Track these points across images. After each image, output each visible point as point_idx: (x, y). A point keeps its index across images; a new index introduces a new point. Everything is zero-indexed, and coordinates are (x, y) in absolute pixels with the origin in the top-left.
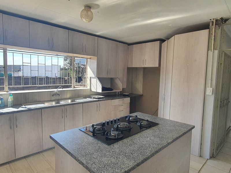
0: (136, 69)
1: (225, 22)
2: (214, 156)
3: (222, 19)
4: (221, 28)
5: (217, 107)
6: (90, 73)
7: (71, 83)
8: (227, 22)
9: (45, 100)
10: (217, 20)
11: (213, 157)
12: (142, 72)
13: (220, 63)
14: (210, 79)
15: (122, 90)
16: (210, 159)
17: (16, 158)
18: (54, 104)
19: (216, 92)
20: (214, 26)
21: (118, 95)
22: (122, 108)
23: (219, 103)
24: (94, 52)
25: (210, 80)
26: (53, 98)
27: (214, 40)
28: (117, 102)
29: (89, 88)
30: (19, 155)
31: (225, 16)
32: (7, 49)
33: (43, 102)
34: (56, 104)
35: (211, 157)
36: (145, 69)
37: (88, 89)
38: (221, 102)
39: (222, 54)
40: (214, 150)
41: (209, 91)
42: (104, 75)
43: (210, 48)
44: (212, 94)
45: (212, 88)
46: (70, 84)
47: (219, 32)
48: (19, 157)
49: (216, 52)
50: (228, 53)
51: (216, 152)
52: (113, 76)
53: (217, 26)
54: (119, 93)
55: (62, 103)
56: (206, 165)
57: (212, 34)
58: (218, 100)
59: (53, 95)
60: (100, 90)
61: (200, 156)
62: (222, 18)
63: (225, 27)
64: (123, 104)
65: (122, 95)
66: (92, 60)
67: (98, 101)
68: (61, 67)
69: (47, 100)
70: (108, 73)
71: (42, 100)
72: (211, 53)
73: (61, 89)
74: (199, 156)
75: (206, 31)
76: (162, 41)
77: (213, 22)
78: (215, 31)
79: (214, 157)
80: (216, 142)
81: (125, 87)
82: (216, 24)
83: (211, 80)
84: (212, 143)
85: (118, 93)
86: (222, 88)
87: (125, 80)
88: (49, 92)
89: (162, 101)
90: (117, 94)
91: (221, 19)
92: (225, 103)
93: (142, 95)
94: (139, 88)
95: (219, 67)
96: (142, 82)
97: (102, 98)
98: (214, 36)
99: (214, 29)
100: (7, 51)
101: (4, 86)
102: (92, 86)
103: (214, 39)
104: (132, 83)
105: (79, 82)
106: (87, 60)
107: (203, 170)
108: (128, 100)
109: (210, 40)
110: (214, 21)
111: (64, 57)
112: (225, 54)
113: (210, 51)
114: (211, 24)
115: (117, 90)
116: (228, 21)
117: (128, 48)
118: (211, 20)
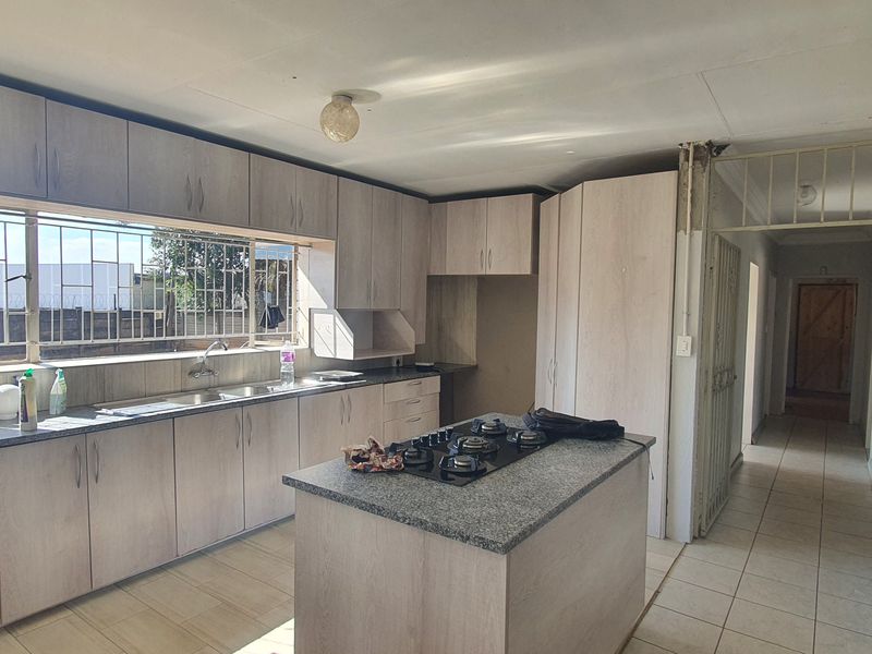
0: (455, 280)
1: (718, 153)
2: (703, 534)
3: (710, 144)
4: (707, 168)
5: (706, 391)
6: (309, 294)
7: (247, 332)
8: (723, 153)
9: (168, 390)
10: (697, 148)
11: (699, 536)
12: (476, 292)
13: (708, 268)
14: (685, 311)
15: (413, 352)
16: (692, 542)
17: (95, 587)
18: (198, 401)
19: (701, 347)
20: (691, 164)
21: (398, 368)
22: (416, 410)
23: (710, 377)
24: (326, 226)
25: (685, 316)
26: (193, 382)
27: (692, 202)
28: (401, 390)
29: (304, 345)
30: (105, 578)
31: (717, 138)
32: (40, 214)
33: (160, 397)
34: (205, 400)
35: (694, 538)
36: (483, 280)
37: (303, 349)
38: (714, 377)
39: (713, 239)
40: (700, 517)
41: (684, 345)
42: (358, 303)
43: (681, 222)
44: (692, 353)
45: (690, 338)
46: (242, 335)
47: (704, 181)
48: (104, 583)
49: (699, 235)
50: (728, 238)
51: (707, 524)
52: (383, 306)
53: (698, 164)
54: (401, 361)
55: (228, 397)
56: (682, 558)
57: (686, 185)
58: (707, 372)
59: (192, 373)
60: (347, 353)
61: (666, 537)
62: (710, 141)
63: (719, 165)
64: (421, 399)
65: (409, 368)
66: (314, 252)
67: (346, 387)
68: (138, 270)
69: (172, 390)
70: (369, 297)
71: (155, 391)
72: (684, 238)
73: (222, 352)
74: (663, 537)
75: (669, 178)
76: (541, 193)
77: (687, 151)
78: (693, 177)
79: (703, 538)
80: (706, 492)
81: (422, 341)
82: (694, 159)
83: (688, 315)
84: (697, 496)
85: (398, 362)
86: (717, 336)
87: (422, 318)
88: (179, 363)
89: (548, 382)
90: (395, 365)
91: (707, 144)
92: (725, 380)
93: (476, 367)
94: (466, 344)
95: (708, 274)
96: (475, 323)
97: (355, 378)
98: (692, 191)
99: (690, 170)
100: (40, 221)
101: (27, 343)
102: (316, 338)
103: (692, 198)
104: (440, 329)
105: (272, 326)
106: (296, 251)
107: (676, 570)
108: (433, 384)
109: (682, 201)
110: (691, 149)
111: (150, 232)
112: (721, 240)
113: (681, 233)
114: (682, 158)
115: (395, 350)
116: (727, 149)
117: (430, 213)
118: (681, 145)
